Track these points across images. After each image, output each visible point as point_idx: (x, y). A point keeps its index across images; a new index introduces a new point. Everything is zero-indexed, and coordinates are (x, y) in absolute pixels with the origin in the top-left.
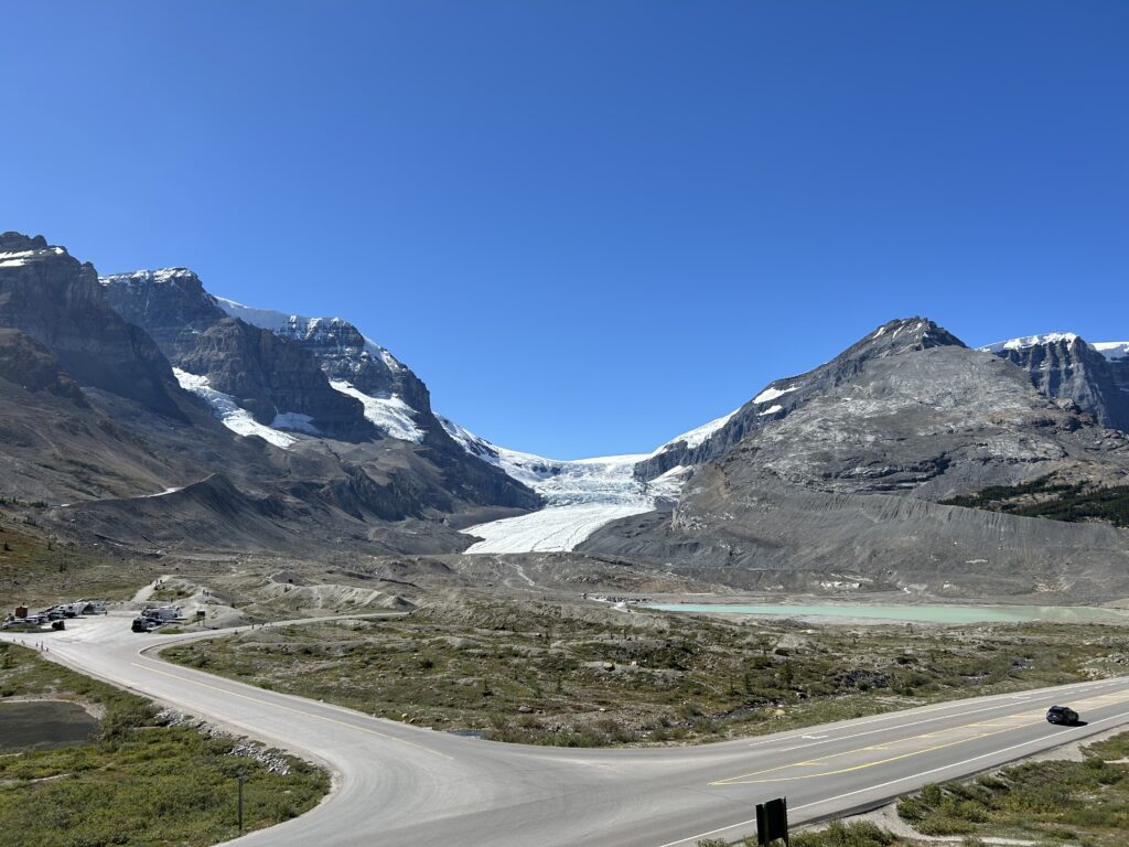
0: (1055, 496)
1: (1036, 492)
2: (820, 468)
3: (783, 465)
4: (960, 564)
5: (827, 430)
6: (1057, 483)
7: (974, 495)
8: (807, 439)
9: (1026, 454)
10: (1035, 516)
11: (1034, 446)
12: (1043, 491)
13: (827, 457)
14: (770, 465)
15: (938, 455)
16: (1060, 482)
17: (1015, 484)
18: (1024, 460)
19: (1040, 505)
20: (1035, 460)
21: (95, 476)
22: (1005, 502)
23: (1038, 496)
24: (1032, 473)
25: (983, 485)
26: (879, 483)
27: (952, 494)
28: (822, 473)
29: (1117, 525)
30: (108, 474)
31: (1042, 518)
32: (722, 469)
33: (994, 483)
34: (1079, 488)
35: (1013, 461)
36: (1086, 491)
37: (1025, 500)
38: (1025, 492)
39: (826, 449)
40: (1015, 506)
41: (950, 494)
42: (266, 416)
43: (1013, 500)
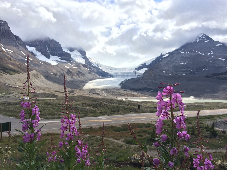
1: (225, 74)
2: (174, 69)
4: (205, 91)
5: (177, 60)
7: (210, 75)
8: (172, 62)
13: (176, 66)
17: (220, 73)
18: (223, 67)
19: (225, 77)
25: (213, 73)
32: (152, 69)
37: (222, 76)
38: (223, 74)
40: (219, 78)
41: (204, 75)
42: (48, 57)
43: (219, 76)
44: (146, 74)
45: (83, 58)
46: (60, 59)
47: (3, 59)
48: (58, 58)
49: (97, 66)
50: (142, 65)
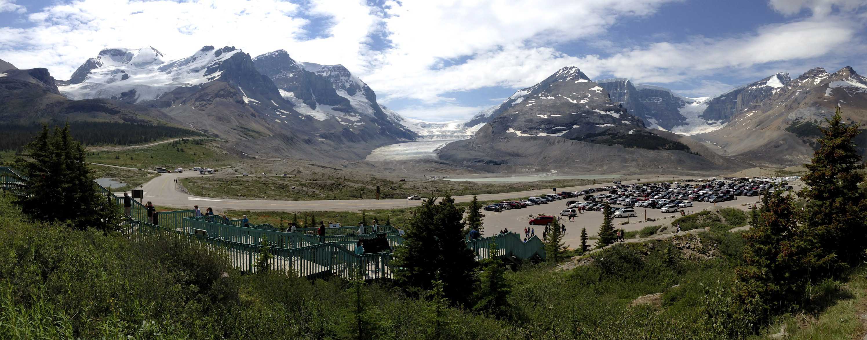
0: (609, 137)
4: (573, 161)
6: (610, 132)
7: (583, 136)
8: (525, 114)
9: (601, 122)
10: (600, 144)
11: (605, 119)
12: (604, 135)
13: (531, 121)
15: (572, 121)
16: (612, 132)
17: (597, 132)
19: (603, 139)
20: (604, 124)
21: (248, 132)
23: (604, 137)
25: (586, 133)
26: (550, 131)
29: (625, 147)
30: (252, 131)
31: (602, 145)
32: (491, 125)
34: (616, 134)
36: (619, 135)
37: (599, 138)
38: (600, 135)
39: (532, 118)
42: (313, 107)
43: (595, 138)
44: (481, 134)
45: (371, 106)
46: (332, 109)
47: (244, 115)
48: (329, 108)
49: (396, 121)
50: (477, 117)
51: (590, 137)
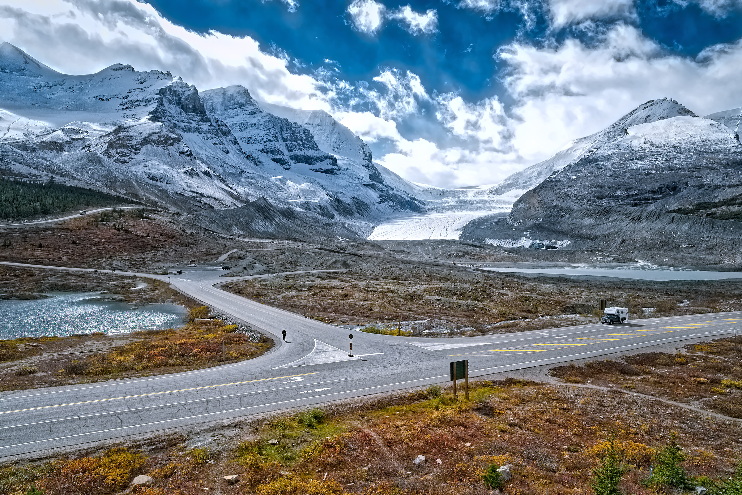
1: (730, 205)
2: (595, 192)
3: (574, 191)
7: (690, 207)
9: (726, 182)
10: (727, 220)
11: (732, 177)
12: (734, 205)
14: (566, 190)
15: (670, 183)
18: (725, 186)
19: (731, 213)
20: (731, 186)
22: (709, 211)
23: (731, 207)
24: (729, 193)
25: (696, 202)
26: (631, 201)
27: (676, 206)
28: (597, 194)
30: (209, 197)
31: (731, 221)
32: (537, 193)
33: (703, 200)
35: (717, 187)
39: (600, 181)
40: (715, 214)
41: (674, 207)
51: (705, 208)
